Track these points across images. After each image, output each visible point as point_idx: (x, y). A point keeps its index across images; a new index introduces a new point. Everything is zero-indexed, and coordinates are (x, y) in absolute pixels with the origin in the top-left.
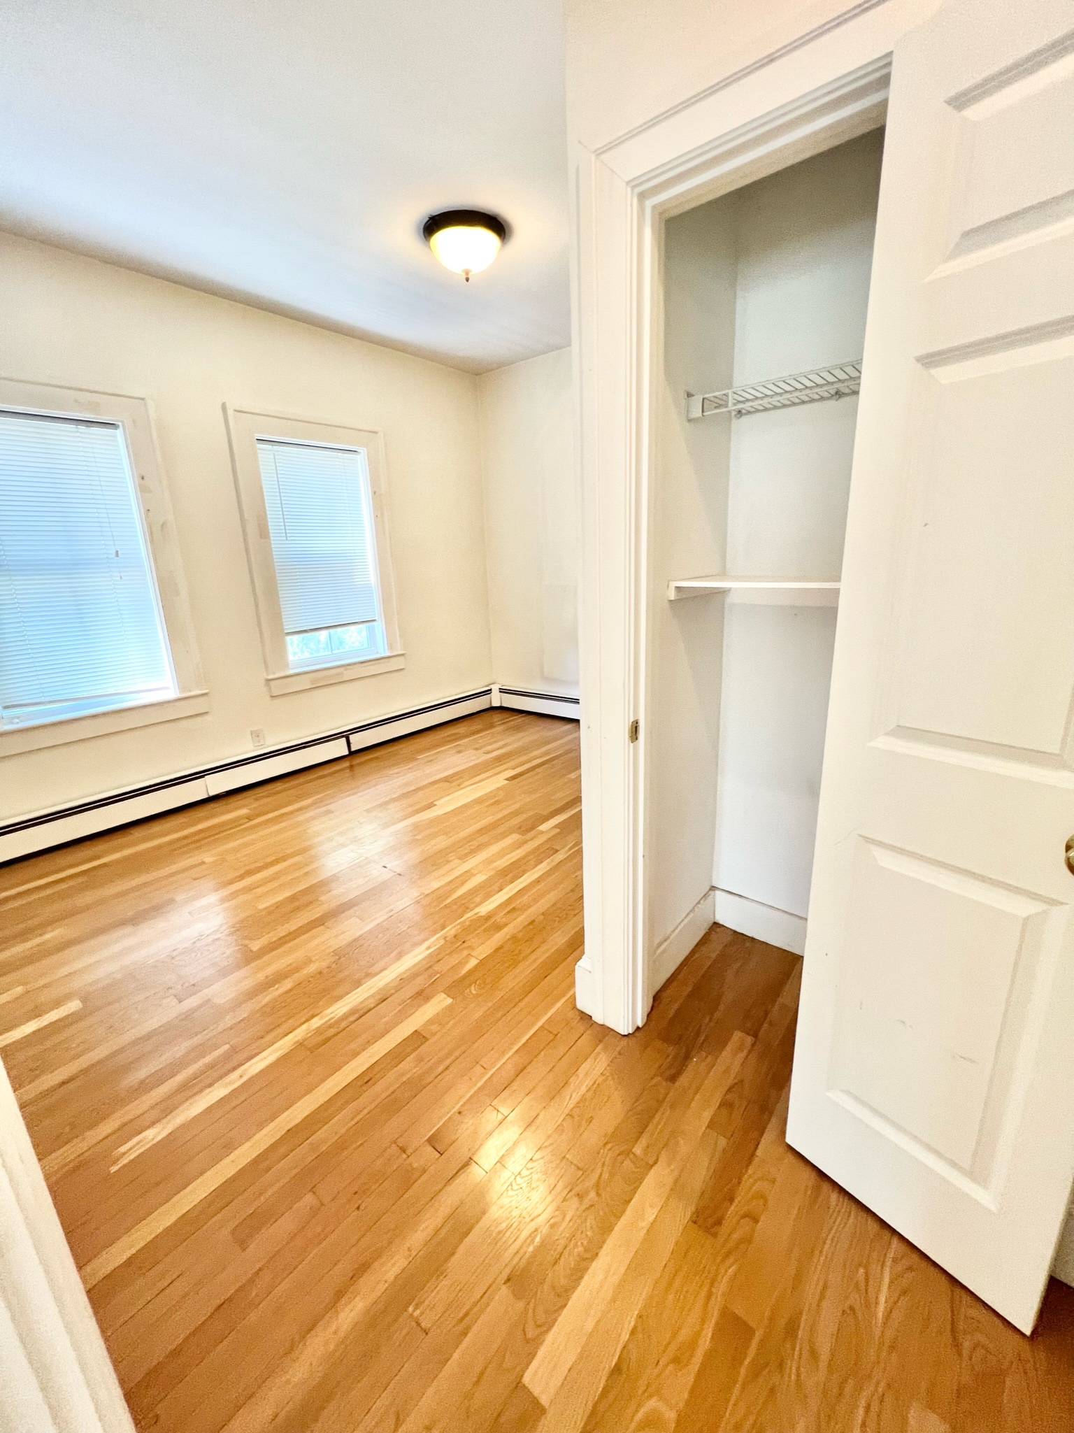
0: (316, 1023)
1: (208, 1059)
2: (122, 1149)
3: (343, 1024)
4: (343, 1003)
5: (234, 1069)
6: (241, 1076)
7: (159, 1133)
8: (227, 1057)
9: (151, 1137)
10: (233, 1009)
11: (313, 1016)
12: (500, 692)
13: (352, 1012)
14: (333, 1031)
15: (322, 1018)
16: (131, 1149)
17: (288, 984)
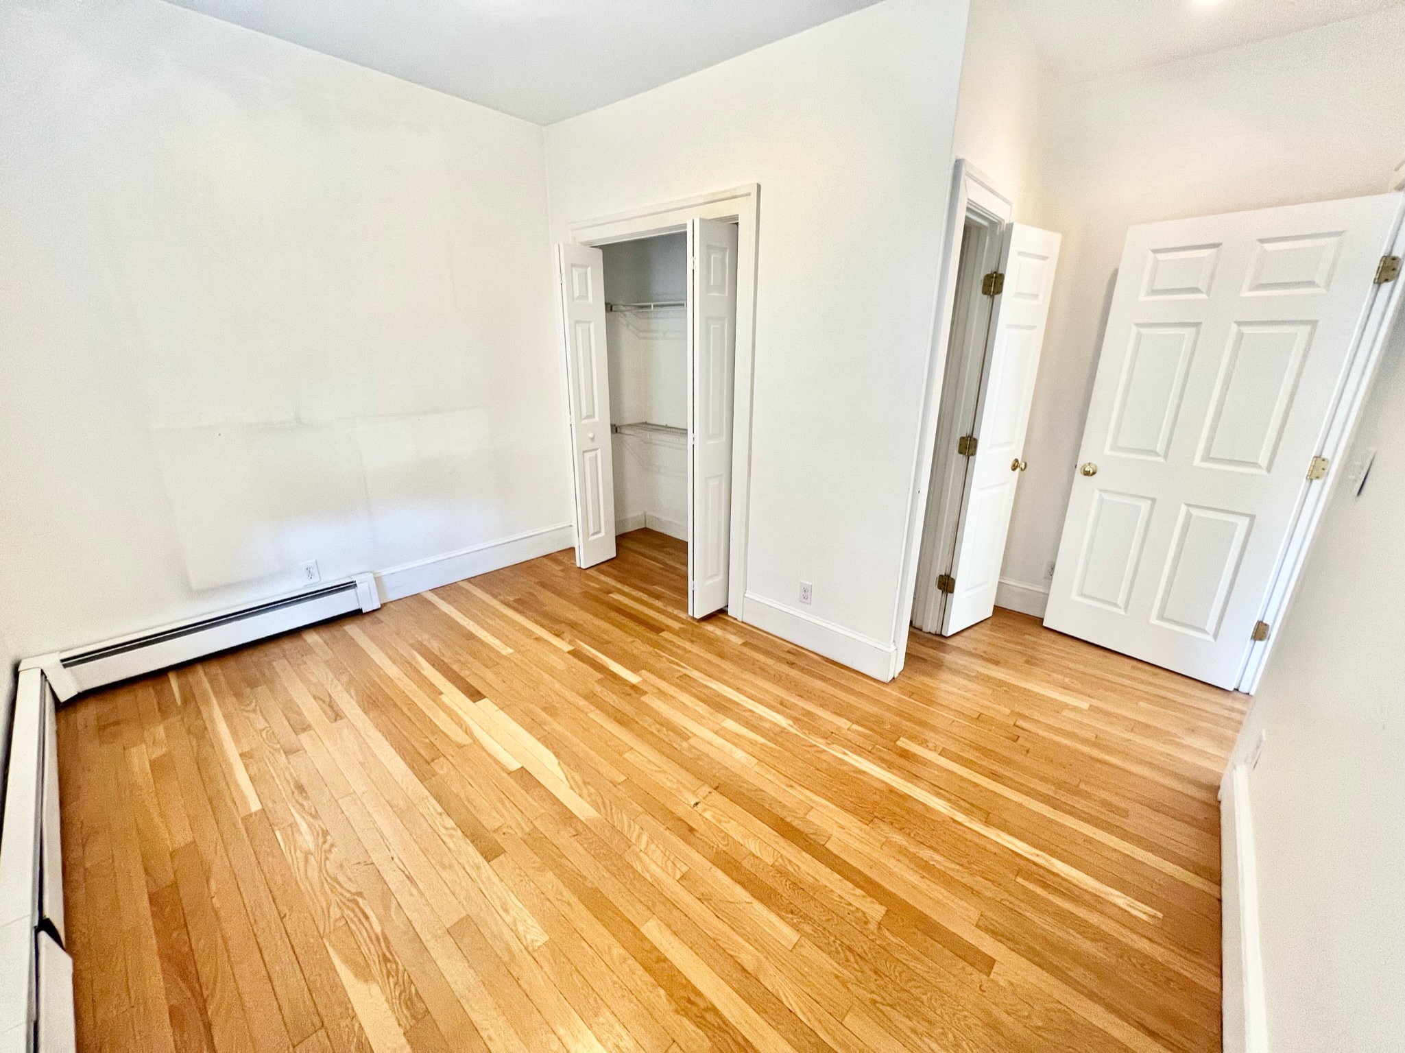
0: (960, 817)
1: (1039, 891)
2: (1145, 917)
3: (953, 797)
4: (931, 802)
5: (1035, 864)
6: (1038, 856)
7: (1118, 896)
8: (1028, 876)
9: (1123, 900)
10: (978, 894)
11: (955, 821)
12: (65, 666)
13: (938, 795)
14: (962, 803)
15: (955, 815)
16: (1141, 911)
17: (926, 854)
